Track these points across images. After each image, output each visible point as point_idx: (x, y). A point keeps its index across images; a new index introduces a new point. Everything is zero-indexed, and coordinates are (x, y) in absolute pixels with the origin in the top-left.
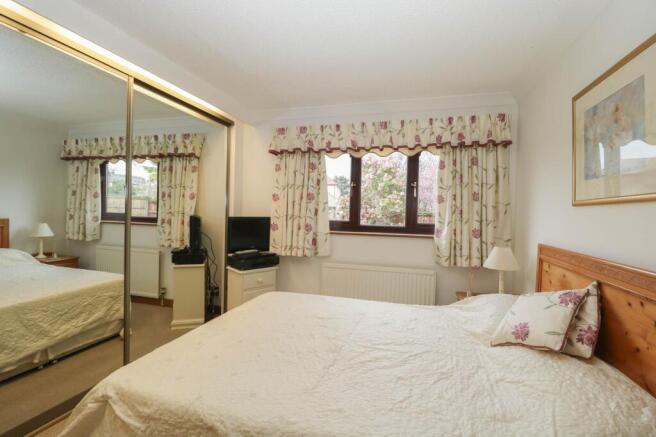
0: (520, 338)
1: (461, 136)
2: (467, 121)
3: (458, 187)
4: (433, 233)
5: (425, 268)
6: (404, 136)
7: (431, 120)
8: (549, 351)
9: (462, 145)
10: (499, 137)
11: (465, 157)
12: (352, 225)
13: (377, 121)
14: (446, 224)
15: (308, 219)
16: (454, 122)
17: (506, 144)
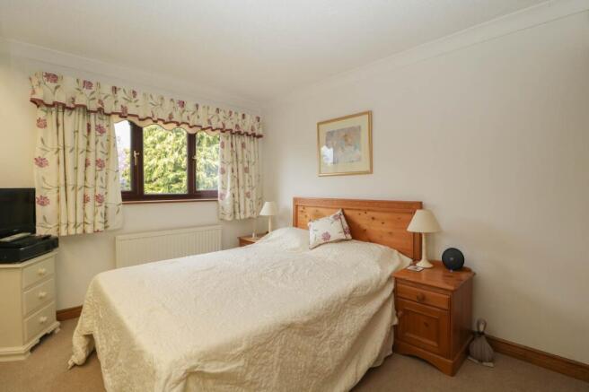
0: (327, 239)
1: (237, 126)
2: (240, 117)
3: (235, 163)
4: (217, 197)
5: (209, 225)
6: (198, 117)
7: (218, 109)
8: (342, 240)
9: (239, 133)
10: (257, 132)
11: (238, 141)
12: (135, 194)
13: (177, 98)
14: (228, 189)
15: (98, 189)
16: (233, 115)
17: (260, 136)
